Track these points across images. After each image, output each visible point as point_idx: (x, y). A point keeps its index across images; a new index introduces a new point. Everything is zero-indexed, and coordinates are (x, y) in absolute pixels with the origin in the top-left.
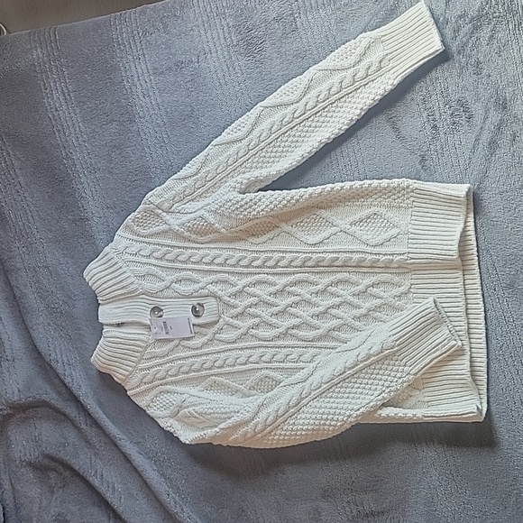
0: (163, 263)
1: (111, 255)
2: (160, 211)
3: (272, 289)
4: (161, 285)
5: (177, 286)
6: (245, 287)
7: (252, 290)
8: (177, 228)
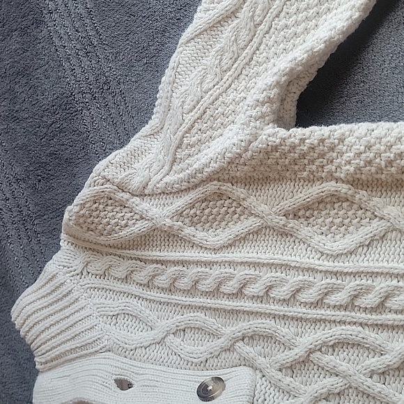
0: (153, 294)
1: (60, 279)
2: (127, 196)
3: (375, 362)
4: (147, 336)
5: (178, 341)
6: (311, 352)
7: (328, 359)
8: (168, 222)
